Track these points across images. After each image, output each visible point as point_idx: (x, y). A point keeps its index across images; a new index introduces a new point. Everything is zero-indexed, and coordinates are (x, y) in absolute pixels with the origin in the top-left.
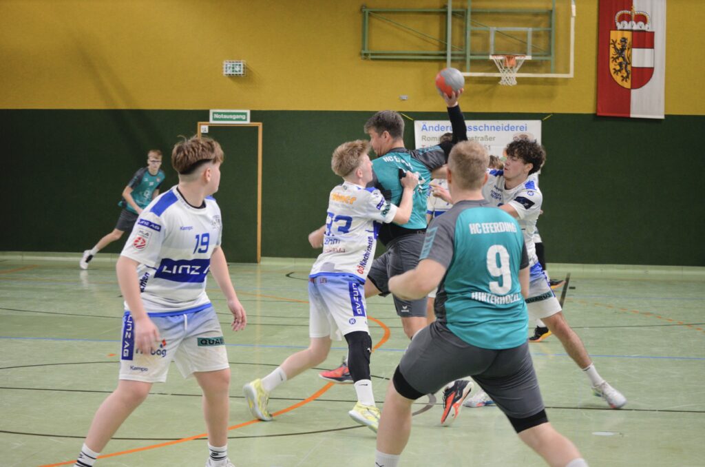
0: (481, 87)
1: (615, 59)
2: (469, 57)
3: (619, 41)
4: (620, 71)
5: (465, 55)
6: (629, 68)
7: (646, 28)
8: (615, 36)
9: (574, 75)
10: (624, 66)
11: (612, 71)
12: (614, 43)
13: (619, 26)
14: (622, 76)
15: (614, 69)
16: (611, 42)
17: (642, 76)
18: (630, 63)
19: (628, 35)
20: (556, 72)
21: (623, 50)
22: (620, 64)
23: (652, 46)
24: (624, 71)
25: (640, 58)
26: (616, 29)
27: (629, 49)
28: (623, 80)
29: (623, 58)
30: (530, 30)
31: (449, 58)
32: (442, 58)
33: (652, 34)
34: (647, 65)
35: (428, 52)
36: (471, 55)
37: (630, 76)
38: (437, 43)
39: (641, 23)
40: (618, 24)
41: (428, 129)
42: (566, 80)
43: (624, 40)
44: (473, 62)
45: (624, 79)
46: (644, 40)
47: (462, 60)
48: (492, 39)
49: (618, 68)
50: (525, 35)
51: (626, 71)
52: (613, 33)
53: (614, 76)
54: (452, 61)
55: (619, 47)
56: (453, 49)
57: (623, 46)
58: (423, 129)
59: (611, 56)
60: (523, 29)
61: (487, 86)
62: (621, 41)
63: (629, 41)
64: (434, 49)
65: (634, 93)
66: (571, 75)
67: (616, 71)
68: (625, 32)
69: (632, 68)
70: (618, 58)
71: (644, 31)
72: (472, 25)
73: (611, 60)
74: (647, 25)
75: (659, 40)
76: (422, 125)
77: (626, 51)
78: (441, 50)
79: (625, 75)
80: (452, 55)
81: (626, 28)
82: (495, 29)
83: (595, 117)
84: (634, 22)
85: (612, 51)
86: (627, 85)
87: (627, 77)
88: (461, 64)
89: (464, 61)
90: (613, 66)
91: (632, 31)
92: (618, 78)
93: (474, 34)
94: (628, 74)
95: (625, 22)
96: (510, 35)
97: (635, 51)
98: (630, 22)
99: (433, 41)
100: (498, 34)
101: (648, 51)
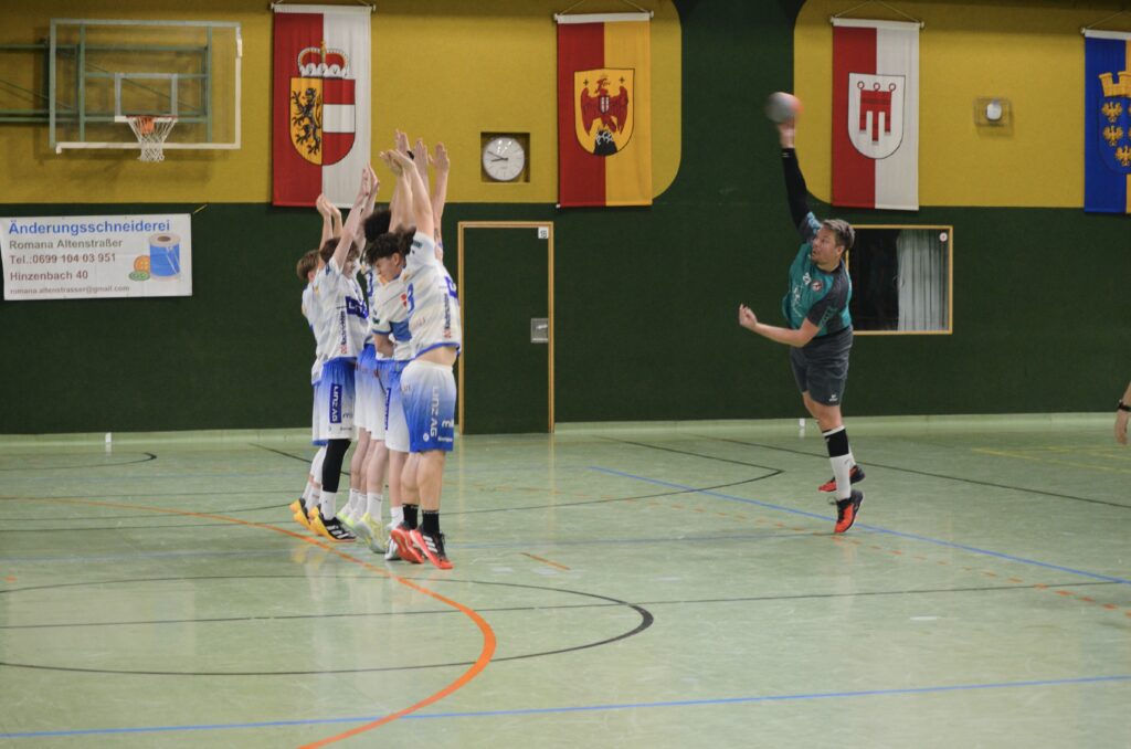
0: (98, 165)
1: (298, 121)
2: (83, 119)
3: (303, 94)
4: (306, 138)
5: (77, 116)
6: (319, 134)
7: (344, 74)
8: (298, 86)
9: (242, 145)
10: (311, 130)
11: (294, 139)
12: (297, 97)
13: (304, 71)
14: (309, 146)
15: (298, 136)
16: (292, 95)
17: (338, 146)
18: (320, 127)
19: (317, 85)
20: (213, 141)
21: (309, 107)
22: (306, 128)
23: (351, 101)
24: (311, 138)
25: (334, 118)
26: (299, 75)
27: (318, 105)
28: (310, 152)
29: (311, 119)
30: (175, 77)
31: (52, 120)
32: (41, 120)
33: (352, 83)
34: (346, 128)
35: (13, 111)
36: (87, 115)
37: (321, 146)
38: (31, 97)
39: (335, 67)
40: (302, 68)
41: (19, 229)
42: (225, 152)
43: (311, 92)
44: (88, 125)
45: (312, 150)
46: (341, 92)
47: (72, 124)
48: (118, 91)
49: (303, 133)
50: (168, 84)
51: (315, 138)
52: (294, 81)
53: (298, 146)
54: (58, 125)
55: (304, 102)
56: (58, 106)
57: (309, 101)
58: (11, 230)
59: (293, 115)
60: (165, 76)
61: (107, 163)
62: (307, 94)
63: (318, 92)
64: (26, 107)
65: (327, 170)
66: (237, 145)
67: (300, 139)
68: (313, 81)
69: (324, 134)
70: (302, 119)
71: (341, 79)
72: (87, 70)
73: (292, 122)
74: (344, 70)
75: (363, 92)
76: (10, 224)
77: (314, 109)
78: (36, 106)
79: (313, 144)
80: (58, 116)
81: (313, 74)
82: (122, 75)
83: (270, 208)
84: (325, 66)
85: (294, 109)
86: (316, 159)
87: (317, 147)
88: (69, 129)
89: (78, 124)
90: (296, 131)
91: (322, 78)
92: (303, 149)
93: (89, 83)
94: (317, 143)
95: (313, 66)
96: (144, 85)
97: (328, 109)
98: (320, 66)
99: (25, 94)
100: (127, 83)
101: (345, 108)
